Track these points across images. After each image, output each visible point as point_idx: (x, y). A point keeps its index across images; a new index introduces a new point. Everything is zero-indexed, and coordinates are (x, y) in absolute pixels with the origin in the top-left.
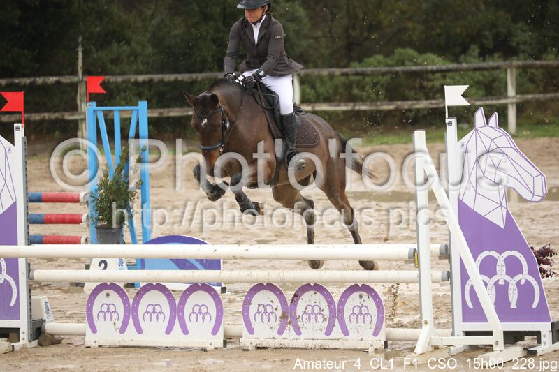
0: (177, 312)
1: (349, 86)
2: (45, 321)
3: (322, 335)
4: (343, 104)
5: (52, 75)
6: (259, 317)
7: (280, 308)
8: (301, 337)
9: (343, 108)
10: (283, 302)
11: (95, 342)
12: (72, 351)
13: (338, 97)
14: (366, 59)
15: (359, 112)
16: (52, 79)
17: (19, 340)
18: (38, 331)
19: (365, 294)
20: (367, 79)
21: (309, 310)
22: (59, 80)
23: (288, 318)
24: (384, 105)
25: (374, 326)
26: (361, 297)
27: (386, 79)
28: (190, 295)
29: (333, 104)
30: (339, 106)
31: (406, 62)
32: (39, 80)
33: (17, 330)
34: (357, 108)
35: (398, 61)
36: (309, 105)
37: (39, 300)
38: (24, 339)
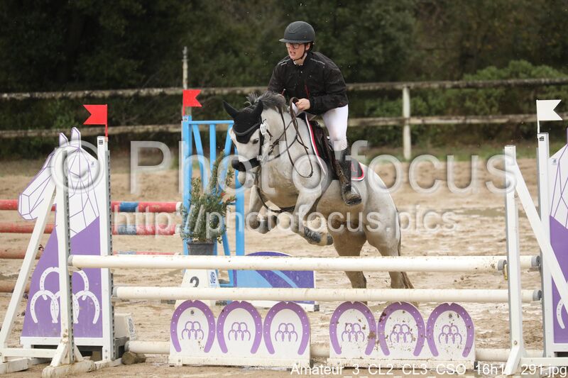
0: (263, 331)
1: (462, 99)
2: (128, 339)
3: (411, 355)
4: (454, 118)
5: (157, 87)
6: (346, 336)
7: (367, 327)
8: (390, 357)
9: (454, 121)
10: (371, 321)
11: (179, 361)
12: (156, 369)
13: (450, 110)
14: (479, 71)
15: (471, 125)
16: (157, 91)
17: (101, 359)
18: (121, 350)
19: (454, 314)
20: (481, 91)
21: (398, 330)
22: (163, 92)
23: (376, 338)
24: (496, 118)
25: (463, 346)
26: (450, 316)
27: (500, 91)
28: (276, 313)
29: (445, 117)
30: (450, 119)
31: (521, 75)
32: (144, 92)
33: (100, 348)
34: (468, 121)
35: (512, 73)
36: (418, 118)
37: (122, 318)
38: (106, 358)
